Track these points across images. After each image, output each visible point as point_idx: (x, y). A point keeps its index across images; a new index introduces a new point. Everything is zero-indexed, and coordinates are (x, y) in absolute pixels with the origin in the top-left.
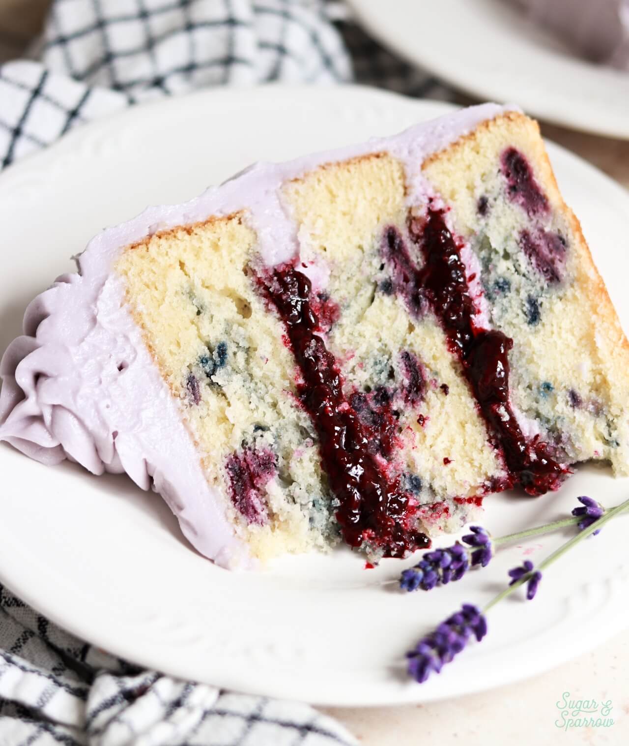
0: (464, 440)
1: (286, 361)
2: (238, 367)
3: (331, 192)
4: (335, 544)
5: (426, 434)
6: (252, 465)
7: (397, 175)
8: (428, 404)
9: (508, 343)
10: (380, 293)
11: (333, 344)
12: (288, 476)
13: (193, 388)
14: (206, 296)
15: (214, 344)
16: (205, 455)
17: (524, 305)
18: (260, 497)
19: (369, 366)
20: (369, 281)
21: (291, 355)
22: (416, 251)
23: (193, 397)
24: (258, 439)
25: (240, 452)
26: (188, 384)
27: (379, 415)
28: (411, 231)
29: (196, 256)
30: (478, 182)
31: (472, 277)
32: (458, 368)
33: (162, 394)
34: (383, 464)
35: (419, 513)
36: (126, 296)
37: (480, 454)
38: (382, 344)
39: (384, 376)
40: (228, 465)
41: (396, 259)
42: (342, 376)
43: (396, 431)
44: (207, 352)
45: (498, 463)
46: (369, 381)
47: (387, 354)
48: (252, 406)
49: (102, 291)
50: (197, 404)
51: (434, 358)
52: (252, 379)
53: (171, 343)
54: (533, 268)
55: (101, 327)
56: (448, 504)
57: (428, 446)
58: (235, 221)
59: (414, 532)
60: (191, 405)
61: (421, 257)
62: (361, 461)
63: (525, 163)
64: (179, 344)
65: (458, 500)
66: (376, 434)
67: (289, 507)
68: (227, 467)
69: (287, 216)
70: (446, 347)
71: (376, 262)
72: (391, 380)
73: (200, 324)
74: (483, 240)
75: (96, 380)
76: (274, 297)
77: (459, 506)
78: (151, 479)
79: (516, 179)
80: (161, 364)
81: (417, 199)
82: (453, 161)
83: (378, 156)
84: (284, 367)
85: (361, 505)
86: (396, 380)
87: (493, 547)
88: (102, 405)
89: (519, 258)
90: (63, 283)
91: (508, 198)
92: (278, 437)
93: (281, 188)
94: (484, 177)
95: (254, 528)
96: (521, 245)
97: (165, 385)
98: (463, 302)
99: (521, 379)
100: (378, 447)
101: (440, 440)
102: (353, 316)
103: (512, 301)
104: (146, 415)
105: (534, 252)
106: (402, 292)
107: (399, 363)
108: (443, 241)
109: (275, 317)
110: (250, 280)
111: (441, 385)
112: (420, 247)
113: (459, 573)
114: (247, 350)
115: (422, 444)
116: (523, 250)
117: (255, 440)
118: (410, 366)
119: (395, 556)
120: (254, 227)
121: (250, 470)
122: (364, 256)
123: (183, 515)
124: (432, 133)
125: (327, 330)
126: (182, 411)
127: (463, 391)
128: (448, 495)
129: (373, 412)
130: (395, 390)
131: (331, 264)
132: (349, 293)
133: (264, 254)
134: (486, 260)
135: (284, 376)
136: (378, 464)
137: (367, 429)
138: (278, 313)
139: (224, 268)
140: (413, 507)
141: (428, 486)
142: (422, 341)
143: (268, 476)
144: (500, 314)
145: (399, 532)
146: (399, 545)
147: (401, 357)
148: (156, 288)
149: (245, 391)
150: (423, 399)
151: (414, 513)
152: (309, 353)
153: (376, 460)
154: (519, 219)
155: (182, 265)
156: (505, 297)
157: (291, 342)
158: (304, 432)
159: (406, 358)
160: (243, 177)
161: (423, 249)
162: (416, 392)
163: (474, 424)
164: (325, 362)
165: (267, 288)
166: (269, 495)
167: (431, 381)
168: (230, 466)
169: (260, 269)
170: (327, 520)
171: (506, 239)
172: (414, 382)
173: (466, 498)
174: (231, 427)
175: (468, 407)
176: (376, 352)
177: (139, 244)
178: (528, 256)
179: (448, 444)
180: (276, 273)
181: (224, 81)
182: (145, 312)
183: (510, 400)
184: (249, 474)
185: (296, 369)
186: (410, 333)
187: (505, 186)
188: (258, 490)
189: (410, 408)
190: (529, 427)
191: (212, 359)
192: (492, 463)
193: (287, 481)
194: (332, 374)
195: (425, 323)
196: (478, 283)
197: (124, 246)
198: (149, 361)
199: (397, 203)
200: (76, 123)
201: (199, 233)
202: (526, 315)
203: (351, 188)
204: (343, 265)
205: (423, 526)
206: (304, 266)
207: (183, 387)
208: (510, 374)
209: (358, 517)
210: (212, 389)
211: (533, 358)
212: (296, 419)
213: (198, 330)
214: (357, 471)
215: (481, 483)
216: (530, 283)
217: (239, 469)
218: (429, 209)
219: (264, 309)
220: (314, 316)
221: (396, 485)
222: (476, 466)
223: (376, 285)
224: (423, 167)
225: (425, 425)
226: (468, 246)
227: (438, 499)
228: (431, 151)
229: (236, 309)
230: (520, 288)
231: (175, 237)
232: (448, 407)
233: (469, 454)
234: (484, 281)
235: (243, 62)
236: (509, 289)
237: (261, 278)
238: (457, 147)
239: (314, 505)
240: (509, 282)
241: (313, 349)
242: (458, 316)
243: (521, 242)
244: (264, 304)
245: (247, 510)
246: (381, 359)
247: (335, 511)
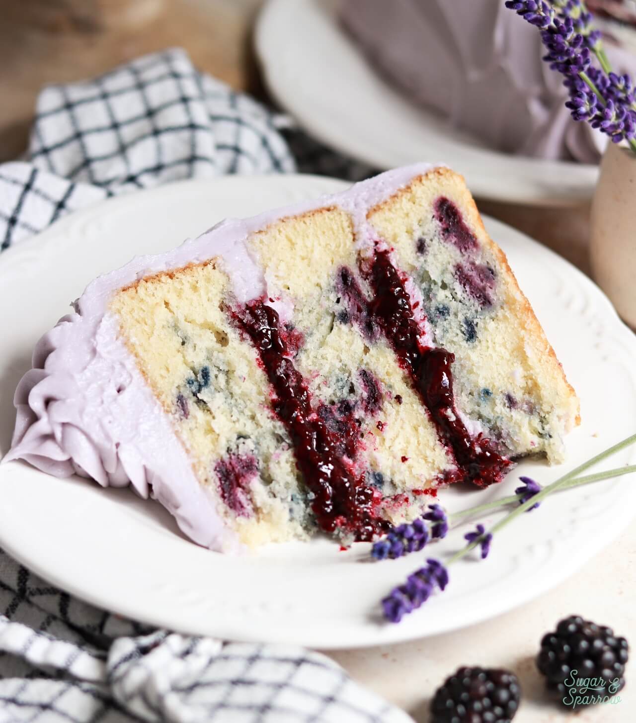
0: (418, 442)
1: (261, 381)
2: (220, 387)
3: (290, 240)
4: (312, 533)
5: (385, 437)
6: (237, 467)
7: (346, 224)
8: (385, 413)
9: (451, 357)
10: (338, 322)
11: (300, 366)
12: (268, 477)
13: (183, 405)
14: (189, 329)
15: (198, 369)
16: (195, 461)
17: (462, 326)
18: (245, 494)
19: (332, 383)
20: (328, 313)
21: (265, 375)
22: (366, 285)
23: (183, 412)
24: (241, 446)
25: (226, 457)
26: (177, 402)
27: (343, 424)
28: (361, 270)
29: (178, 296)
30: (416, 226)
31: (416, 305)
32: (409, 382)
33: (156, 411)
34: (349, 463)
35: (383, 504)
36: (120, 331)
37: (432, 451)
38: (343, 364)
39: (346, 390)
40: (216, 468)
41: (350, 294)
42: (309, 392)
43: (359, 436)
44: (193, 375)
45: (448, 459)
46: (333, 395)
47: (347, 372)
48: (234, 418)
49: (100, 327)
50: (187, 418)
51: (388, 374)
52: (232, 397)
53: (161, 368)
54: (468, 295)
55: (100, 357)
56: (408, 495)
57: (387, 448)
58: (210, 267)
59: (379, 520)
60: (181, 419)
61: (371, 291)
62: (330, 459)
63: (455, 209)
64: (168, 369)
65: (416, 492)
66: (342, 439)
67: (271, 501)
68: (215, 470)
69: (254, 262)
70: (398, 364)
71: (333, 297)
72: (352, 394)
73: (185, 352)
74: (423, 274)
75: (99, 400)
76: (248, 327)
77: (417, 497)
78: (150, 487)
79: (448, 222)
80: (154, 386)
81: (365, 243)
82: (393, 210)
83: (329, 210)
84: (259, 386)
85: (333, 499)
86: (356, 394)
87: (449, 521)
88: (105, 421)
89: (455, 287)
90: (66, 322)
91: (443, 239)
92: (258, 444)
93: (247, 239)
94: (420, 223)
95: (241, 520)
96: (456, 276)
97: (158, 402)
98: (410, 325)
99: (463, 388)
100: (345, 451)
101: (397, 441)
102: (316, 343)
103: (452, 323)
104: (144, 427)
105: (468, 282)
106: (357, 321)
107: (358, 379)
108: (389, 276)
109: (249, 344)
110: (224, 315)
111: (395, 396)
112: (370, 282)
113: (422, 543)
114: (227, 373)
115: (382, 446)
116: (458, 280)
117: (238, 447)
118: (367, 382)
119: (365, 540)
120: (226, 271)
121: (235, 472)
122: (322, 292)
123: (180, 513)
124: (374, 188)
125: (295, 354)
126: (174, 424)
127: (414, 400)
128: (407, 488)
129: (338, 422)
130: (356, 402)
131: (295, 300)
132: (311, 323)
133: (237, 292)
134: (427, 290)
135: (260, 393)
136: (345, 464)
137: (334, 435)
138: (251, 341)
139: (203, 305)
140: (377, 499)
141: (390, 480)
142: (377, 360)
143: (252, 476)
144: (442, 334)
145: (366, 518)
146: (368, 530)
147: (359, 374)
148: (146, 324)
149: (227, 406)
150: (380, 409)
151: (379, 503)
152: (280, 371)
153: (344, 461)
154: (453, 256)
155: (167, 304)
156: (445, 320)
157: (264, 364)
158: (279, 439)
159: (363, 375)
160: (214, 231)
161: (373, 284)
162: (374, 403)
163: (425, 427)
164: (294, 378)
165: (241, 321)
166: (253, 492)
167: (386, 393)
168: (218, 469)
169: (234, 305)
170: (305, 512)
171: (443, 272)
172: (372, 395)
173: (423, 490)
174: (217, 437)
175: (420, 413)
176: (337, 371)
177: (129, 288)
178: (462, 285)
179: (405, 445)
180: (248, 307)
181: (189, 175)
182: (137, 343)
183: (455, 405)
184: (235, 475)
185: (269, 386)
186: (366, 354)
187: (439, 229)
188: (243, 488)
189: (370, 416)
190: (473, 427)
191: (197, 381)
192: (443, 458)
193: (267, 480)
194: (301, 390)
195: (378, 345)
196: (421, 310)
197: (116, 289)
198: (143, 384)
199: (347, 247)
200: (63, 212)
201: (179, 277)
202: (465, 334)
203: (308, 237)
204: (304, 300)
205: (387, 514)
206: (272, 301)
207: (173, 404)
208: (453, 383)
209: (331, 507)
210: (198, 406)
211: (473, 369)
212: (272, 428)
213: (184, 357)
214: (327, 469)
215: (435, 476)
216: (466, 307)
217: (226, 471)
218: (375, 250)
219: (239, 339)
220: (282, 342)
221: (361, 481)
222: (430, 462)
223: (333, 315)
224: (368, 216)
225: (383, 430)
226: (411, 279)
227: (399, 491)
228: (374, 203)
229: (215, 339)
230: (458, 312)
231: (159, 281)
232: (402, 414)
233: (423, 452)
234: (426, 308)
235: (205, 159)
236: (448, 313)
237: (235, 312)
238: (396, 198)
239: (292, 500)
240: (448, 308)
241: (284, 368)
242: (406, 337)
243: (456, 274)
244: (239, 334)
245: (234, 505)
246: (342, 377)
247: (311, 504)
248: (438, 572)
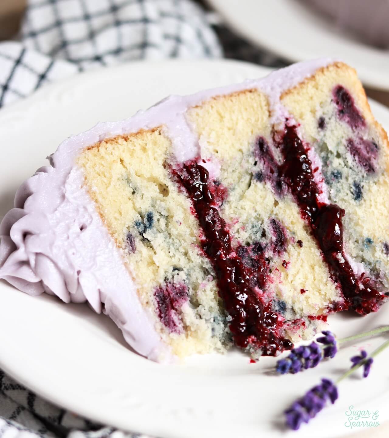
0: (314, 278)
1: (193, 225)
2: (161, 228)
3: (220, 114)
4: (228, 347)
5: (288, 273)
6: (172, 293)
7: (264, 103)
8: (289, 253)
9: (342, 212)
10: (255, 181)
11: (224, 214)
12: (196, 301)
13: (131, 242)
14: (138, 182)
15: (144, 214)
16: (139, 287)
17: (351, 188)
18: (178, 315)
19: (248, 229)
20: (247, 173)
21: (196, 221)
22: (278, 152)
23: (131, 248)
24: (176, 276)
25: (164, 285)
26: (127, 239)
27: (256, 261)
28: (274, 140)
29: (131, 155)
30: (318, 108)
31: (316, 169)
32: (308, 230)
33: (110, 246)
34: (260, 293)
35: (285, 326)
36: (84, 181)
37: (325, 286)
38: (257, 214)
39: (259, 235)
40: (155, 293)
41: (265, 158)
42: (230, 235)
43: (268, 271)
44: (140, 218)
45: (337, 292)
46: (248, 238)
47: (260, 220)
48: (171, 254)
49: (68, 178)
50: (134, 253)
51: (292, 223)
52: (170, 237)
53: (115, 212)
54: (357, 164)
55: (68, 201)
56: (305, 320)
57: (290, 282)
58: (157, 133)
59: (282, 339)
60: (130, 254)
61: (281, 157)
62: (245, 290)
63: (349, 95)
64: (120, 213)
65: (311, 318)
66: (255, 273)
67: (198, 321)
68: (155, 295)
69: (191, 130)
70: (300, 216)
71: (252, 160)
72: (264, 238)
73: (134, 200)
74: (322, 145)
75: (65, 236)
76: (184, 182)
77: (312, 321)
78: (102, 305)
79: (343, 105)
80: (109, 226)
81: (278, 119)
82: (301, 94)
83: (250, 91)
84: (192, 229)
85: (246, 320)
86: (267, 237)
87: (338, 344)
88: (70, 253)
89: (347, 157)
90: (42, 172)
91: (338, 118)
92: (189, 275)
93: (187, 112)
94: (322, 104)
95: (174, 335)
96: (348, 148)
97: (112, 240)
98: (311, 185)
99: (351, 236)
100: (256, 283)
101: (298, 277)
102: (237, 196)
103: (343, 185)
104: (100, 259)
105: (357, 153)
106: (269, 180)
107: (269, 226)
108: (296, 146)
109: (185, 195)
110: (167, 172)
111: (297, 241)
112: (281, 150)
113: (316, 362)
114: (167, 218)
115: (286, 280)
116: (349, 152)
117: (173, 277)
118: (276, 229)
119: (270, 355)
120: (169, 137)
121: (170, 297)
122: (243, 156)
123: (126, 328)
124: (286, 76)
125: (220, 204)
126: (124, 257)
127: (312, 244)
128: (305, 314)
129: (252, 259)
130: (267, 244)
131: (222, 162)
132: (234, 181)
133: (177, 154)
134: (325, 158)
135: (192, 235)
136: (256, 293)
137: (248, 270)
138: (187, 193)
139: (150, 163)
140: (281, 322)
141: (291, 308)
142: (284, 212)
143: (183, 301)
144: (336, 193)
145: (272, 338)
146: (272, 347)
147: (270, 222)
148: (105, 176)
149: (166, 244)
150: (285, 250)
151: (282, 326)
152: (209, 218)
153: (256, 291)
154: (346, 131)
155: (122, 161)
156: (339, 182)
157: (196, 212)
158: (206, 272)
159: (273, 223)
160: (161, 105)
161: (283, 152)
162: (281, 245)
163: (320, 267)
164: (219, 224)
165: (179, 177)
166: (184, 314)
167: (291, 238)
168: (157, 294)
169: (174, 164)
170: (224, 331)
171: (338, 144)
172: (279, 239)
173: (317, 316)
174: (157, 268)
175: (316, 255)
176: (253, 219)
177: (93, 147)
178: (353, 156)
179: (304, 280)
180: (185, 166)
181: (142, 57)
182: (98, 191)
183: (344, 250)
184: (170, 299)
185: (200, 229)
186: (276, 207)
187: (336, 110)
188: (176, 310)
189: (277, 256)
190: (358, 268)
191: (143, 223)
192: (334, 292)
193: (196, 304)
194: (224, 233)
195: (285, 200)
196: (320, 173)
197: (83, 148)
198: (101, 224)
199: (264, 121)
200: (45, 84)
201: (133, 140)
202: (353, 194)
203: (234, 112)
204: (229, 162)
205: (288, 335)
206: (204, 161)
207: (124, 241)
208: (343, 232)
209: (244, 328)
210: (143, 243)
211: (358, 222)
212: (201, 263)
213: (133, 204)
214: (243, 297)
215: (326, 306)
216: (355, 173)
217: (163, 296)
218: (286, 125)
219: (178, 191)
220: (211, 194)
221: (268, 308)
222: (323, 295)
223: (252, 175)
224: (281, 98)
225: (287, 267)
226: (313, 149)
227: (298, 317)
228: (286, 88)
229: (158, 191)
230: (348, 176)
231: (117, 142)
232: (302, 255)
233: (318, 286)
234: (324, 172)
235: (154, 46)
236: (341, 177)
237: (175, 170)
238: (303, 85)
239: (214, 321)
240: (341, 173)
241: (212, 216)
242: (308, 195)
243: (348, 146)
244: (177, 187)
245: (169, 323)
246: (257, 224)
247: (228, 325)
248: (330, 390)
